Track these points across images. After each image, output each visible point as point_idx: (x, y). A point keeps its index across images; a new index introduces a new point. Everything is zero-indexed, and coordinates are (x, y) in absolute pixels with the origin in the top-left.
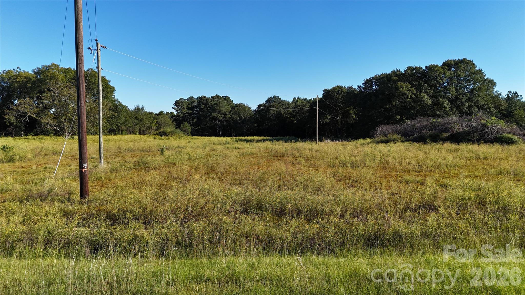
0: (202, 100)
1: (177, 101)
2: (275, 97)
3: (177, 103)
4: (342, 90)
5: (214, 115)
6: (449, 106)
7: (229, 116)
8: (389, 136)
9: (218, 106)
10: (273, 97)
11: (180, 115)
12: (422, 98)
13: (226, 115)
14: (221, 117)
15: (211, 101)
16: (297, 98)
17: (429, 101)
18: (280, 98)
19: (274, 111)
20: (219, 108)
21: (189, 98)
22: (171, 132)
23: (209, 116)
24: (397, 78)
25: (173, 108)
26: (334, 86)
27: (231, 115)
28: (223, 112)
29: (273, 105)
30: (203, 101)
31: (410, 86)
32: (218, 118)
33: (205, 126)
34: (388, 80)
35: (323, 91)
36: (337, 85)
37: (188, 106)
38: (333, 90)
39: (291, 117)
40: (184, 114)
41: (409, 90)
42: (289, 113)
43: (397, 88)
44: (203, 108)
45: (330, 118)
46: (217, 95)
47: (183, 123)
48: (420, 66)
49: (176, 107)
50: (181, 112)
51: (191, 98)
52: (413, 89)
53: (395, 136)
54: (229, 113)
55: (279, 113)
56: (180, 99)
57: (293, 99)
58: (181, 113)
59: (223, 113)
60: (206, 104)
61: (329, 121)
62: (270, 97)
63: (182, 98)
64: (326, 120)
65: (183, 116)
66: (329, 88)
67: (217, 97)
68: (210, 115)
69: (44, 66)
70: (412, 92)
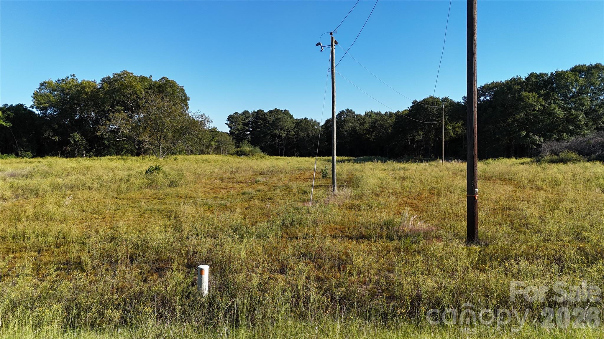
0: (259, 114)
1: (231, 115)
2: (347, 110)
3: (230, 118)
4: (436, 102)
5: (276, 131)
6: (585, 119)
7: (293, 133)
8: (562, 155)
9: (280, 121)
10: (345, 110)
11: (235, 132)
12: (553, 110)
13: (290, 132)
14: (283, 134)
15: (270, 116)
16: (370, 112)
17: (561, 114)
18: (354, 112)
19: (348, 127)
20: (281, 123)
21: (243, 112)
22: (251, 151)
23: (270, 133)
24: (519, 87)
25: (226, 124)
26: (426, 98)
27: (295, 132)
28: (286, 128)
29: (348, 120)
30: (260, 116)
31: (537, 96)
32: (281, 136)
33: (265, 144)
34: (508, 89)
35: (413, 103)
36: (429, 96)
37: (244, 121)
38: (425, 102)
39: (366, 134)
40: (239, 131)
41: (537, 101)
42: (365, 130)
43: (521, 99)
44: (261, 124)
45: (423, 135)
46: (276, 109)
47: (242, 142)
48: (546, 72)
49: (229, 123)
50: (236, 128)
51: (245, 113)
52: (541, 99)
53: (573, 155)
54: (293, 129)
55: (354, 129)
56: (235, 114)
57: (366, 113)
58: (236, 130)
59: (286, 130)
60: (264, 119)
61: (421, 138)
62: (342, 111)
63: (237, 113)
64: (418, 136)
65: (238, 134)
66: (419, 99)
67: (276, 110)
68: (272, 132)
69: (115, 74)
70: (540, 103)
